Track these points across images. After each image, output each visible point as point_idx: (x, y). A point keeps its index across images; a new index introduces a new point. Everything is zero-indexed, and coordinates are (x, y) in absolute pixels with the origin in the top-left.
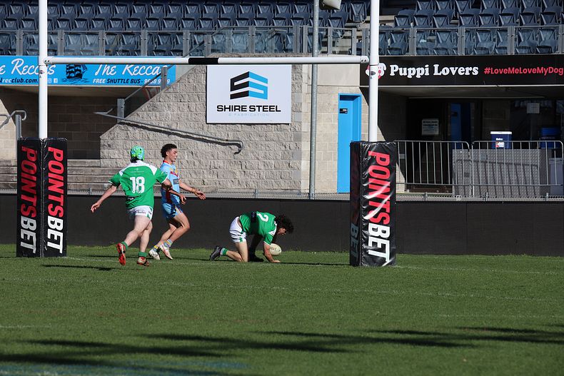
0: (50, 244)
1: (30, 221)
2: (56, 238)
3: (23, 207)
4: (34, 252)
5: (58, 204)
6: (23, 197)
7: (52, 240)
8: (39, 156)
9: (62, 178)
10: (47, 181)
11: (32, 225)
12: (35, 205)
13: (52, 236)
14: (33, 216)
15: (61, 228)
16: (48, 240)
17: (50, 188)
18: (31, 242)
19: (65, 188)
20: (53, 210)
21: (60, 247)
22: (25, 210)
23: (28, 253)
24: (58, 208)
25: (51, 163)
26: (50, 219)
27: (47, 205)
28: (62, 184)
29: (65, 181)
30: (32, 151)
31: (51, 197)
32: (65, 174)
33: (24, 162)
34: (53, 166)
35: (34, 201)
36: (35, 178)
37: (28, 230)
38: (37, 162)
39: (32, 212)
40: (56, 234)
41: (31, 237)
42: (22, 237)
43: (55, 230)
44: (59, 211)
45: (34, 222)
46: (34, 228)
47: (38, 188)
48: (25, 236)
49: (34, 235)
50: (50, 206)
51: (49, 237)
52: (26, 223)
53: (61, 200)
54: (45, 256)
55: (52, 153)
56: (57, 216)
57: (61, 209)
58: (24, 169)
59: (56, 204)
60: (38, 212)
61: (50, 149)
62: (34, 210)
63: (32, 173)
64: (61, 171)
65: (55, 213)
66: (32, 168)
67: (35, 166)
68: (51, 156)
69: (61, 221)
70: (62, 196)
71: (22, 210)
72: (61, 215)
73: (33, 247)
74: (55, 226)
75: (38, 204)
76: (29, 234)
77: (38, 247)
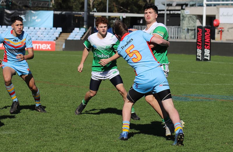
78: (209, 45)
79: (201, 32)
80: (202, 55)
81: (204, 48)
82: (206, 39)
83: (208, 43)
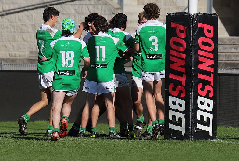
0: (199, 126)
1: (178, 101)
2: (205, 120)
3: (171, 86)
4: (183, 134)
5: (208, 83)
6: (172, 76)
7: (202, 122)
8: (188, 33)
9: (212, 56)
10: (197, 59)
11: (180, 105)
12: (184, 84)
13: (202, 117)
14: (183, 95)
15: (210, 109)
16: (197, 122)
17: (200, 67)
18: (179, 124)
19: (215, 66)
20: (202, 89)
21: (210, 129)
22: (174, 90)
23: (177, 135)
24: (208, 88)
25: (201, 40)
26: (200, 99)
27: (196, 85)
28: (212, 62)
29: (215, 59)
30: (182, 27)
31: (201, 76)
32: (215, 52)
33: (173, 39)
34: (204, 43)
35: (183, 80)
36: (184, 56)
37: (177, 110)
38: (187, 39)
39: (181, 92)
40: (206, 115)
41: (180, 119)
42: (171, 118)
43: (205, 111)
44: (209, 91)
45: (183, 102)
46: (183, 109)
47: (187, 67)
48: (174, 117)
49: (183, 116)
50: (200, 86)
51: (199, 118)
52: (174, 103)
53: (211, 79)
54: (195, 139)
55: (202, 29)
56: (207, 97)
57: (211, 89)
58: (173, 46)
59: (206, 83)
60: (188, 92)
61: (200, 25)
62: (183, 89)
63: (182, 50)
64: (211, 49)
65: (204, 93)
66: (181, 45)
67: (184, 43)
68: (201, 33)
69: (211, 102)
70: (212, 75)
71: (170, 89)
72: (211, 95)
73: (182, 129)
74: (205, 106)
75: (188, 83)
76: (178, 115)
77: (187, 129)
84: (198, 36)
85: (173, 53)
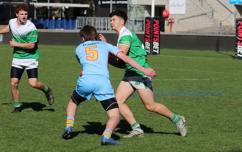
0: (154, 51)
4: (149, 53)
5: (157, 38)
6: (146, 36)
7: (155, 49)
9: (158, 30)
10: (153, 30)
15: (158, 45)
16: (153, 49)
17: (154, 33)
18: (148, 50)
20: (155, 40)
21: (157, 52)
22: (147, 40)
24: (157, 39)
25: (155, 25)
30: (149, 21)
31: (155, 36)
33: (147, 24)
34: (156, 26)
36: (149, 30)
39: (149, 40)
40: (156, 47)
44: (157, 40)
45: (149, 43)
46: (149, 45)
47: (150, 33)
50: (154, 39)
52: (147, 44)
53: (158, 37)
54: (153, 55)
55: (155, 22)
58: (147, 27)
61: (154, 20)
63: (149, 28)
67: (150, 26)
68: (155, 23)
69: (158, 43)
72: (158, 41)
74: (156, 45)
75: (150, 38)
76: (148, 47)
77: (150, 51)
78: (158, 38)
79: (149, 23)
80: (150, 48)
81: (153, 41)
82: (154, 30)
83: (157, 35)
84: (154, 24)
85: (146, 29)
